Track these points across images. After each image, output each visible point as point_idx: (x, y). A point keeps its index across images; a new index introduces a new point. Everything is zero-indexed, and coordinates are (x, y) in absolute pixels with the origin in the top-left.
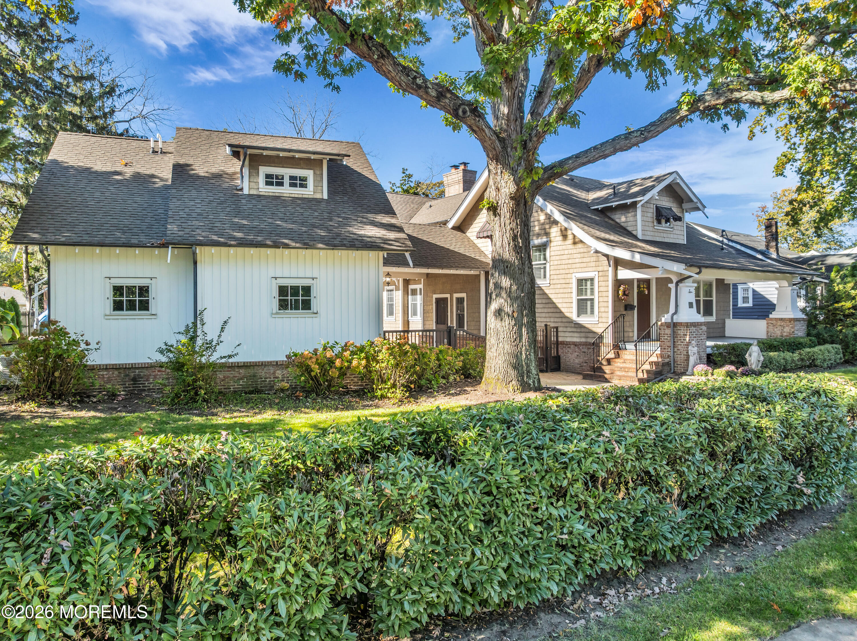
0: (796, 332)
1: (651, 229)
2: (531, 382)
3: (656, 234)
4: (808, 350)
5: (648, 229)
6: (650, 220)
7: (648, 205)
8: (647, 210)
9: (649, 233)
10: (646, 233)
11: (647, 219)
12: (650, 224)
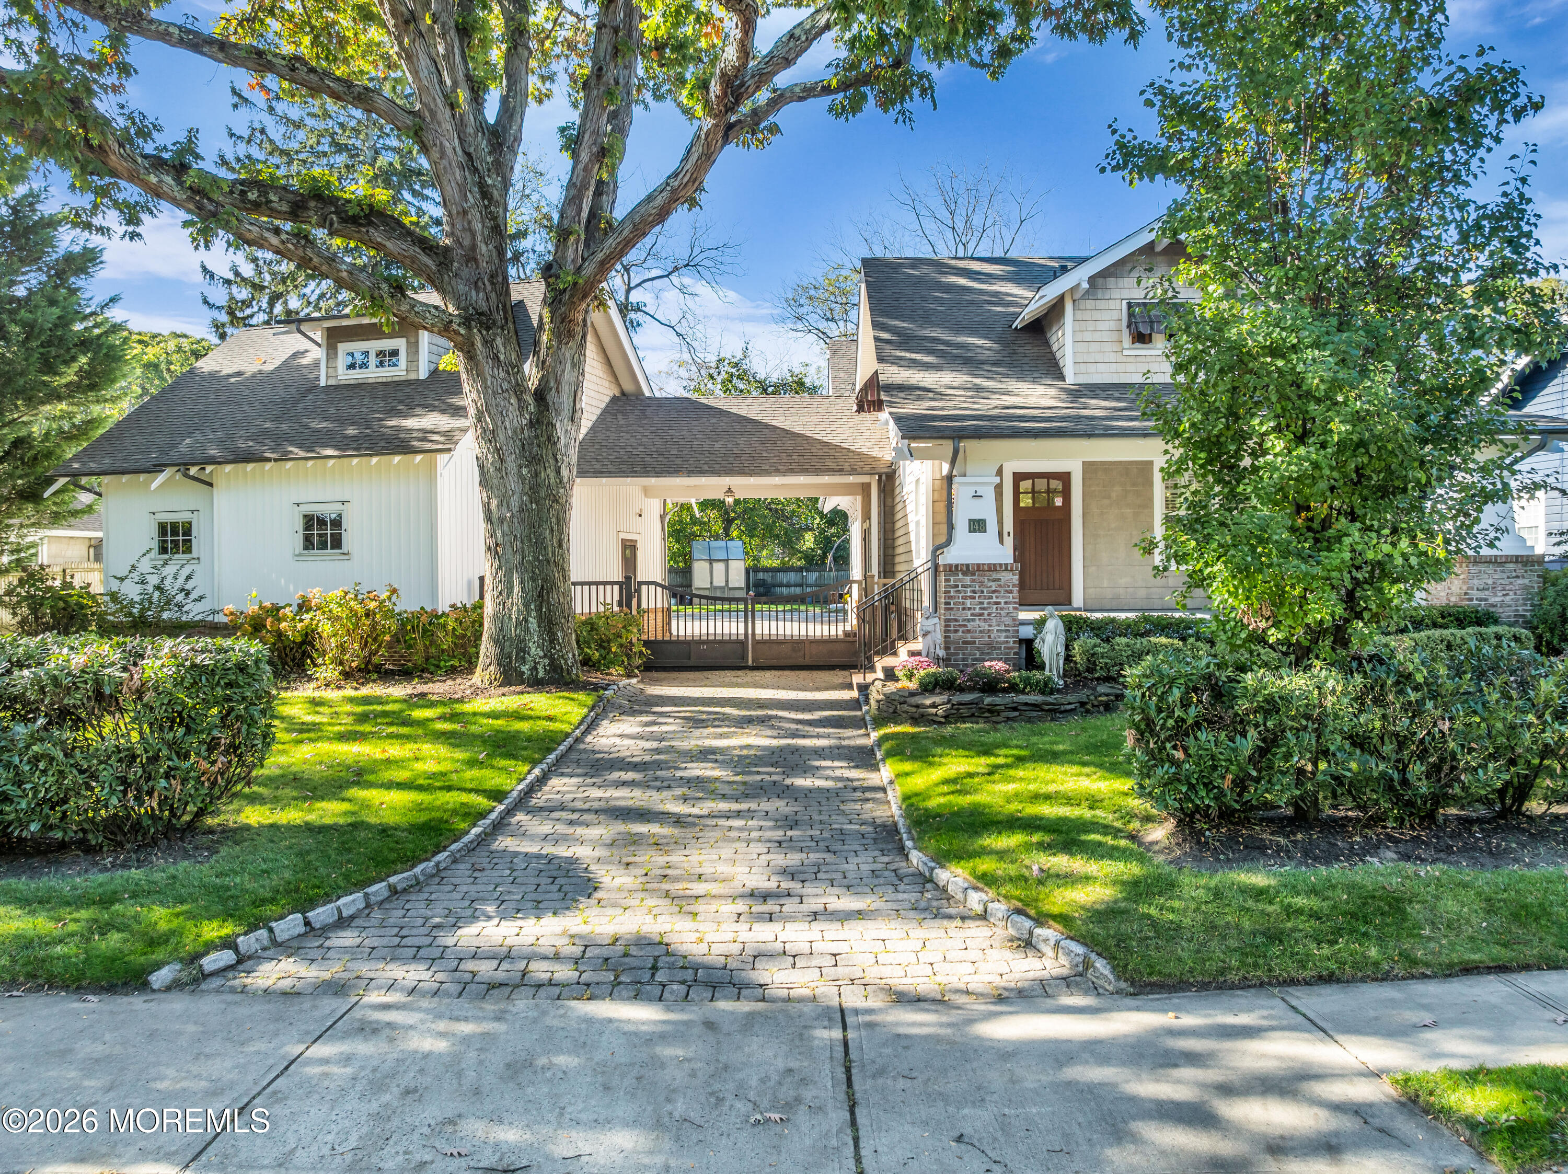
1: (1112, 357)
2: (525, 669)
3: (1130, 367)
5: (1099, 357)
6: (1106, 336)
7: (1101, 304)
8: (1097, 315)
9: (1101, 368)
10: (1092, 368)
11: (1097, 336)
12: (1108, 347)
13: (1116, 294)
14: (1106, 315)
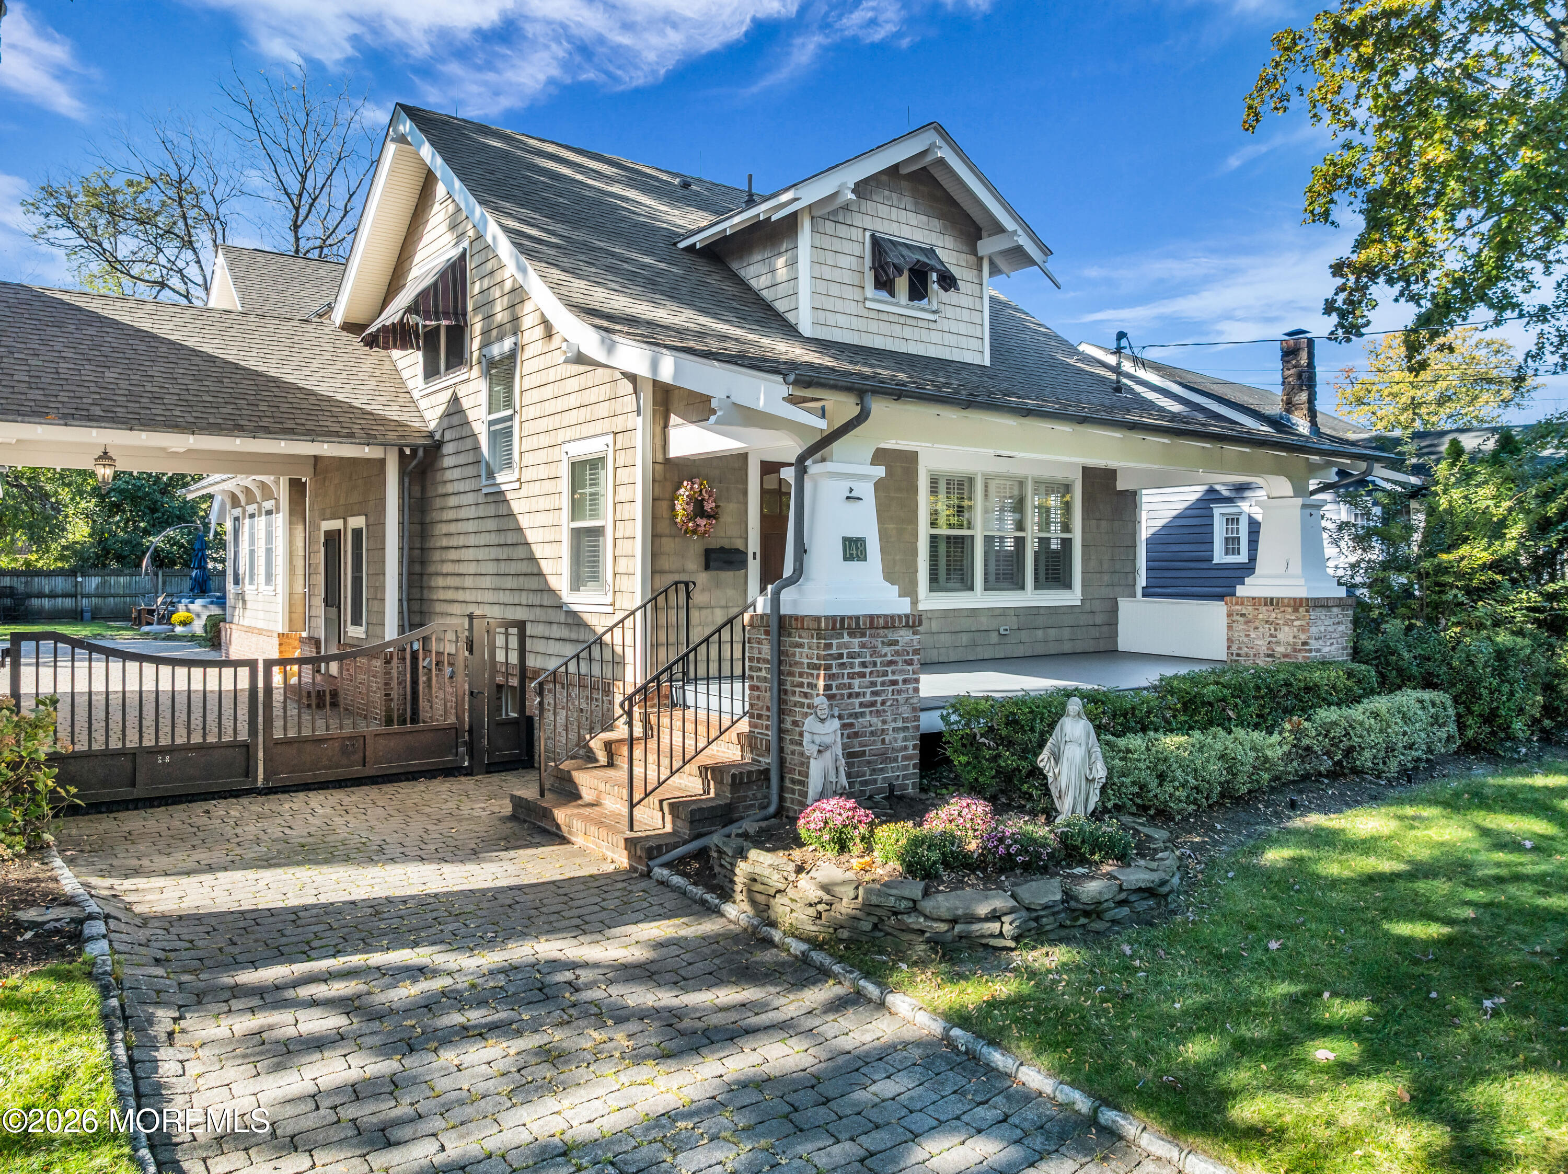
0: (1314, 644)
1: (853, 308)
3: (874, 326)
4: (1328, 714)
5: (839, 305)
6: (847, 277)
7: (843, 231)
8: (837, 245)
9: (842, 320)
10: (831, 319)
11: (837, 275)
12: (849, 292)
13: (858, 220)
14: (847, 247)
